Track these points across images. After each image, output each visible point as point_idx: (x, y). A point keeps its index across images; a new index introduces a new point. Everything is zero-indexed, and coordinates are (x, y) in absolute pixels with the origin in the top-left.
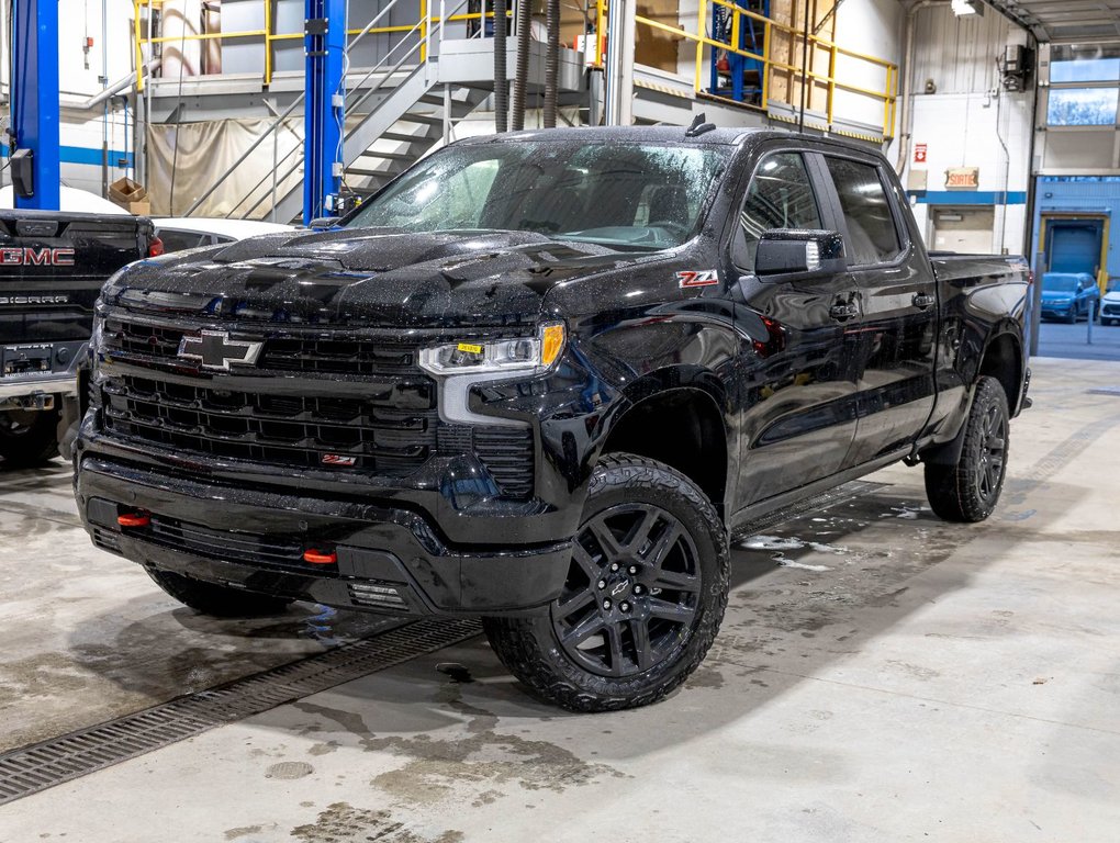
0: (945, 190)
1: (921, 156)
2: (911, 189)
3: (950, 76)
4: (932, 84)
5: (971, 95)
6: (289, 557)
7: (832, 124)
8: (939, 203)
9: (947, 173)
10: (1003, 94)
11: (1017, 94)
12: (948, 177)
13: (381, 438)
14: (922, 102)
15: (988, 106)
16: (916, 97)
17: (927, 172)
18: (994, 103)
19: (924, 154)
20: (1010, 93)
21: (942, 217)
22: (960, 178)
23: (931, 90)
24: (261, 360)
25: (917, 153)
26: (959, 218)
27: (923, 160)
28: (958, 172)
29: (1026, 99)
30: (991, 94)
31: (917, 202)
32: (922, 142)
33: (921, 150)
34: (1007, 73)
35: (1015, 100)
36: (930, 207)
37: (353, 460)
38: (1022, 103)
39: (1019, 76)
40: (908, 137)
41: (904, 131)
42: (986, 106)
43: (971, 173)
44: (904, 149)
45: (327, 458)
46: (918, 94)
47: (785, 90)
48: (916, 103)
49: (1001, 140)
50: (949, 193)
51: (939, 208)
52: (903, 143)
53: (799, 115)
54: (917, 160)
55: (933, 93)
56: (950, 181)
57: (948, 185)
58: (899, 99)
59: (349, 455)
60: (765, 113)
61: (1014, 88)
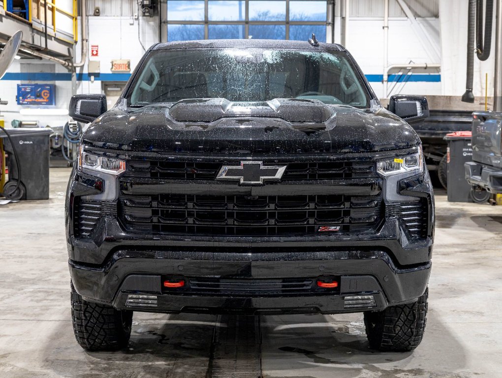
0: (111, 73)
1: (95, 53)
2: (91, 72)
3: (108, 6)
4: (99, 10)
5: (122, 18)
6: (305, 288)
7: (56, 32)
8: (108, 80)
9: (112, 62)
10: (140, 18)
11: (149, 18)
12: (113, 65)
13: (354, 214)
14: (93, 20)
15: (133, 24)
16: (90, 17)
17: (99, 62)
18: (136, 22)
19: (97, 51)
20: (145, 17)
21: (109, 89)
22: (120, 65)
23: (97, 13)
24: (285, 175)
25: (93, 51)
26: (119, 89)
27: (96, 55)
28: (118, 62)
29: (154, 21)
30: (134, 17)
31: (95, 80)
32: (96, 45)
33: (95, 49)
34: (143, 6)
35: (148, 21)
36: (102, 82)
37: (338, 228)
38: (152, 23)
39: (151, 8)
40: (87, 41)
41: (84, 37)
42: (131, 24)
43: (126, 62)
44: (85, 48)
45: (321, 229)
46: (90, 15)
47: (36, 10)
48: (89, 21)
49: (141, 43)
50: (114, 75)
51: (107, 83)
52: (84, 45)
53: (44, 27)
54: (93, 55)
55: (99, 15)
56: (114, 67)
57: (113, 70)
58: (79, 18)
59: (336, 225)
60: (31, 25)
61: (148, 14)
